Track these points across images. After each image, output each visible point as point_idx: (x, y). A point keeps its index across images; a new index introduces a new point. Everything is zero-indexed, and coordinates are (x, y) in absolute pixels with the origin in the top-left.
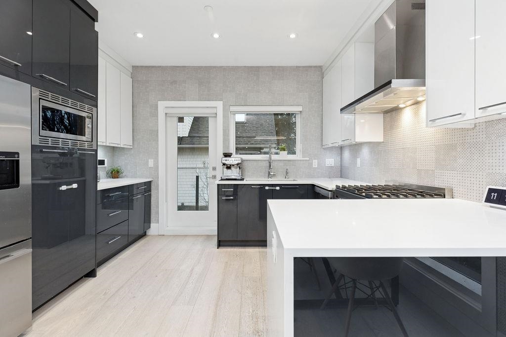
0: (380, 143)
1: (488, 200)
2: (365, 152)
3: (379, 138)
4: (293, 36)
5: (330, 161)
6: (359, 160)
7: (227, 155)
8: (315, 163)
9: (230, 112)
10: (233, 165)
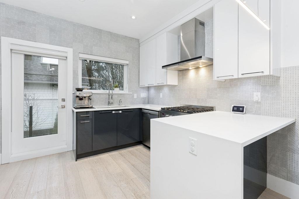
0: (176, 86)
1: (233, 110)
2: (166, 90)
3: (176, 83)
4: (133, 17)
5: (144, 94)
6: (161, 95)
7: (79, 90)
8: (135, 96)
9: (79, 58)
10: (85, 97)
